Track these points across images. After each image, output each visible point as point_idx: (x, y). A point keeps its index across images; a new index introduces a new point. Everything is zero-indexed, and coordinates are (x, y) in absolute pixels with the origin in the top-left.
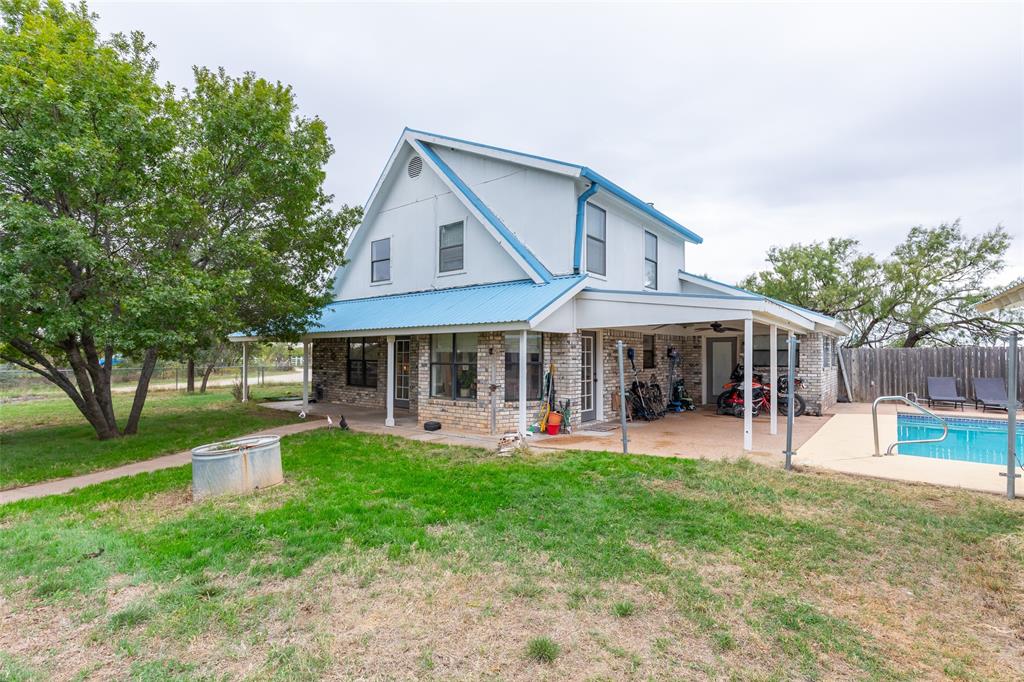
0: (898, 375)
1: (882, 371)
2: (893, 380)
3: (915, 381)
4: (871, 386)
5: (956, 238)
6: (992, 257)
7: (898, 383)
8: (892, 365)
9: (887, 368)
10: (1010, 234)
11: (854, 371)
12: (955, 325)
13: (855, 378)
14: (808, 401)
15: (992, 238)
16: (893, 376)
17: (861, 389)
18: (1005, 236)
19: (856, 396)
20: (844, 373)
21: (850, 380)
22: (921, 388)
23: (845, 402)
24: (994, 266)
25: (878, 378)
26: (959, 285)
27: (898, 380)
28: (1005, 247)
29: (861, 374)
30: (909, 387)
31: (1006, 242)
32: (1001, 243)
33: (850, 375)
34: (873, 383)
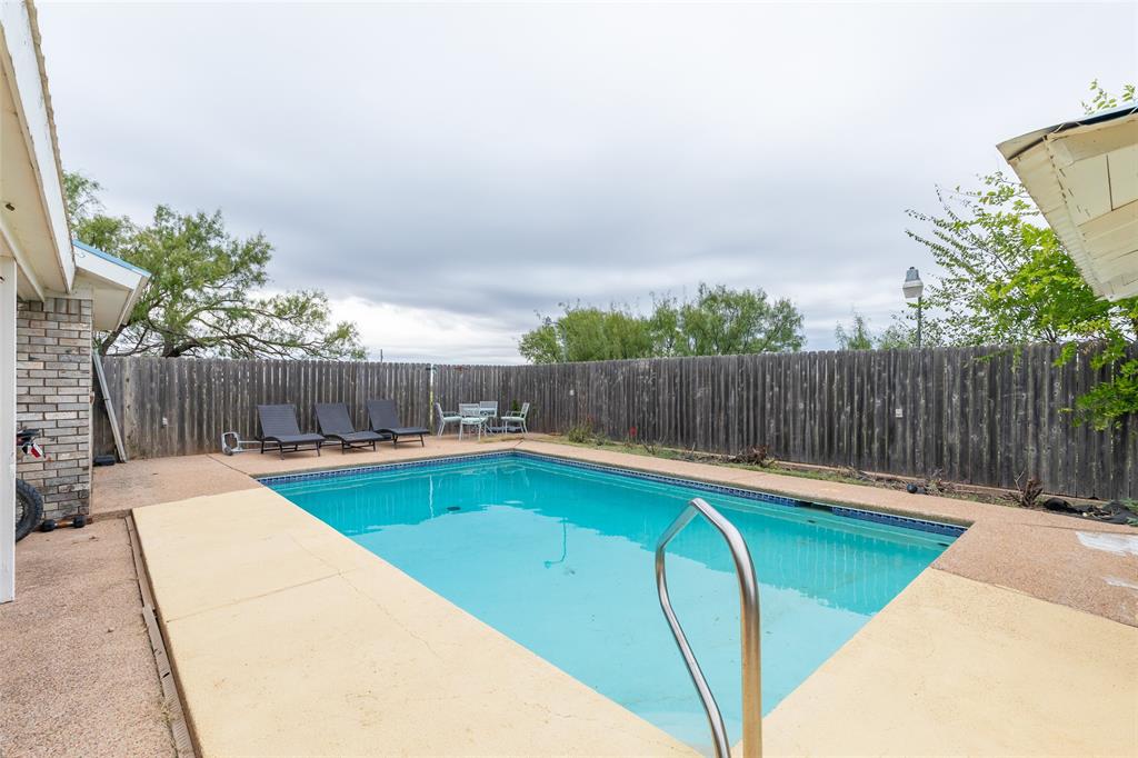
0: (210, 405)
1: (182, 399)
2: (201, 413)
3: (235, 411)
4: (162, 427)
5: (219, 234)
6: (254, 267)
7: (209, 417)
8: (200, 387)
9: (192, 392)
10: (272, 246)
11: (129, 400)
12: (219, 341)
13: (131, 415)
14: (45, 488)
15: (256, 245)
16: (201, 405)
17: (142, 435)
18: (268, 246)
19: (133, 447)
20: (109, 405)
21: (121, 419)
22: (244, 425)
23: (111, 463)
24: (259, 279)
25: (175, 412)
26: (222, 293)
27: (209, 411)
28: (267, 259)
29: (141, 405)
30: (226, 422)
31: (270, 252)
32: (263, 253)
33: (120, 409)
34: (165, 421)
